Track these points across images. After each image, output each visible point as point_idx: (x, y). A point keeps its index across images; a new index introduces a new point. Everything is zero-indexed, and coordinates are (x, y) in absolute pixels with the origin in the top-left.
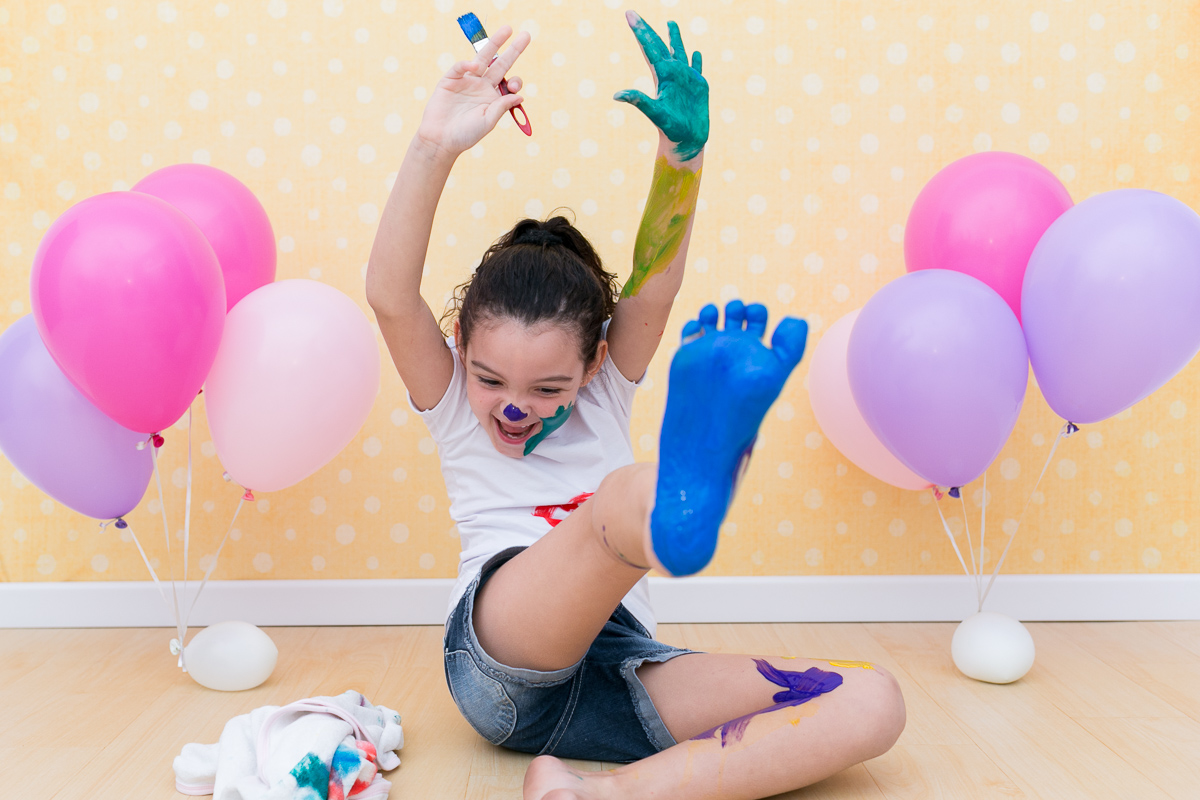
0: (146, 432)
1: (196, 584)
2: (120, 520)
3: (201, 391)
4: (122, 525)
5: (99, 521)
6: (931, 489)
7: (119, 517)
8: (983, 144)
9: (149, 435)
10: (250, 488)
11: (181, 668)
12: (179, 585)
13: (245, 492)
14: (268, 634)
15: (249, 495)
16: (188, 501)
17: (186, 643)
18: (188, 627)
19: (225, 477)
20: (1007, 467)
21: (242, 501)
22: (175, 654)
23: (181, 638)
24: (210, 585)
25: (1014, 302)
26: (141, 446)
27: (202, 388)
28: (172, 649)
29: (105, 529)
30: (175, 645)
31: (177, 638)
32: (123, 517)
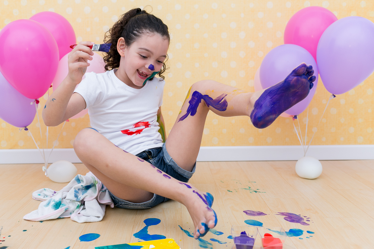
0: (33, 99)
2: (26, 128)
3: (51, 86)
5: (19, 128)
7: (25, 127)
8: (307, 4)
9: (34, 100)
11: (46, 176)
14: (75, 165)
17: (47, 167)
18: (48, 163)
20: (314, 111)
23: (46, 166)
26: (32, 103)
27: (52, 85)
28: (43, 170)
29: (21, 130)
30: (44, 168)
31: (45, 166)
32: (27, 127)
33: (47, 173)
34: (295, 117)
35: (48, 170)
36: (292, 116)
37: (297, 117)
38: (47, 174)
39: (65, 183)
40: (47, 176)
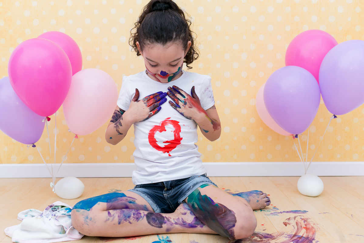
1: (59, 165)
4: (34, 146)
5: (27, 145)
6: (292, 136)
7: (33, 144)
8: (306, 28)
9: (46, 117)
10: (77, 134)
12: (53, 165)
13: (75, 135)
14: (82, 181)
15: (76, 136)
16: (56, 139)
17: (55, 184)
18: (56, 178)
19: (69, 131)
20: (312, 129)
21: (75, 138)
22: (52, 187)
23: (54, 182)
24: (63, 165)
25: (317, 77)
26: (43, 121)
28: (51, 186)
29: (29, 147)
30: (52, 184)
31: (52, 182)
32: (35, 144)
33: (54, 189)
34: (296, 136)
35: (56, 186)
36: (293, 135)
37: (298, 136)
38: (54, 191)
39: (72, 199)
40: (55, 192)
